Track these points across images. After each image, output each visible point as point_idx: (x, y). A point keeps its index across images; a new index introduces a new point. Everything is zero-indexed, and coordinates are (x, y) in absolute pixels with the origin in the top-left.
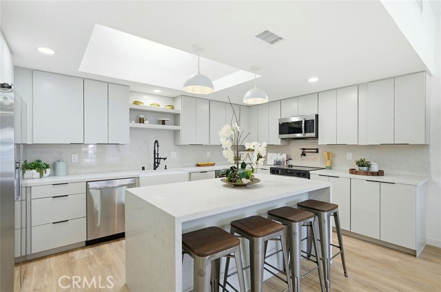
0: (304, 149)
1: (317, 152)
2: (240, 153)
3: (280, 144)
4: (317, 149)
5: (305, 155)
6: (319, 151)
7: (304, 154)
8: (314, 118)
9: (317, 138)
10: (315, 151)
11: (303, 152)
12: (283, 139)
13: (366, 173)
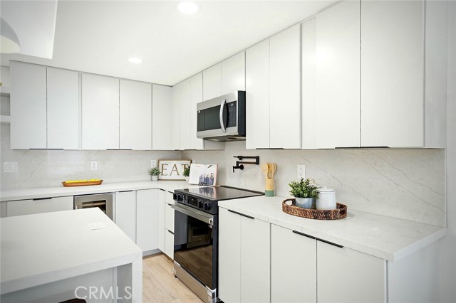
0: (241, 158)
1: (257, 163)
2: (161, 162)
3: (202, 148)
4: (257, 158)
5: (242, 168)
6: (261, 161)
7: (239, 166)
8: (236, 98)
9: (245, 136)
10: (255, 160)
11: (238, 163)
12: (205, 139)
13: (304, 213)
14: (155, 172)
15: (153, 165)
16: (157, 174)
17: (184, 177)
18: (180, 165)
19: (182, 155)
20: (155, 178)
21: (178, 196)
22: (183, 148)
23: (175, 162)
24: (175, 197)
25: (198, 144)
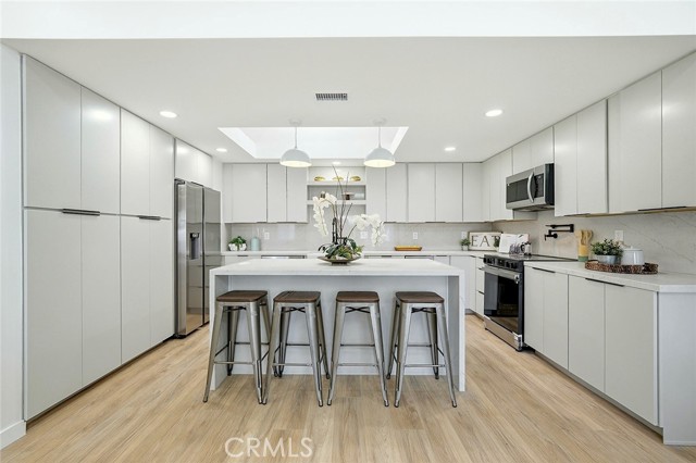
0: (554, 226)
1: (572, 230)
2: (471, 234)
3: (511, 219)
4: (572, 226)
5: (555, 236)
6: (576, 228)
7: (552, 235)
8: (543, 171)
9: (553, 204)
10: (569, 228)
11: (550, 231)
12: (514, 210)
13: (603, 268)
14: (466, 243)
15: (464, 236)
16: (468, 244)
17: (494, 248)
18: (490, 236)
19: (493, 226)
20: (465, 247)
21: (487, 260)
22: (493, 220)
23: (485, 234)
24: (485, 261)
25: (508, 215)
